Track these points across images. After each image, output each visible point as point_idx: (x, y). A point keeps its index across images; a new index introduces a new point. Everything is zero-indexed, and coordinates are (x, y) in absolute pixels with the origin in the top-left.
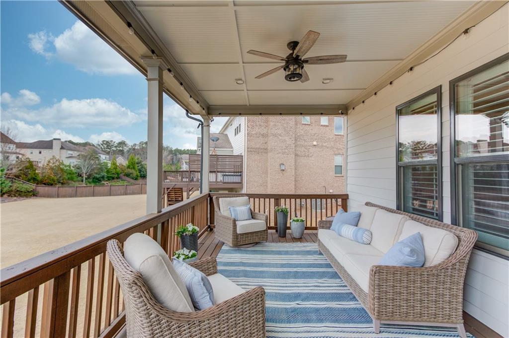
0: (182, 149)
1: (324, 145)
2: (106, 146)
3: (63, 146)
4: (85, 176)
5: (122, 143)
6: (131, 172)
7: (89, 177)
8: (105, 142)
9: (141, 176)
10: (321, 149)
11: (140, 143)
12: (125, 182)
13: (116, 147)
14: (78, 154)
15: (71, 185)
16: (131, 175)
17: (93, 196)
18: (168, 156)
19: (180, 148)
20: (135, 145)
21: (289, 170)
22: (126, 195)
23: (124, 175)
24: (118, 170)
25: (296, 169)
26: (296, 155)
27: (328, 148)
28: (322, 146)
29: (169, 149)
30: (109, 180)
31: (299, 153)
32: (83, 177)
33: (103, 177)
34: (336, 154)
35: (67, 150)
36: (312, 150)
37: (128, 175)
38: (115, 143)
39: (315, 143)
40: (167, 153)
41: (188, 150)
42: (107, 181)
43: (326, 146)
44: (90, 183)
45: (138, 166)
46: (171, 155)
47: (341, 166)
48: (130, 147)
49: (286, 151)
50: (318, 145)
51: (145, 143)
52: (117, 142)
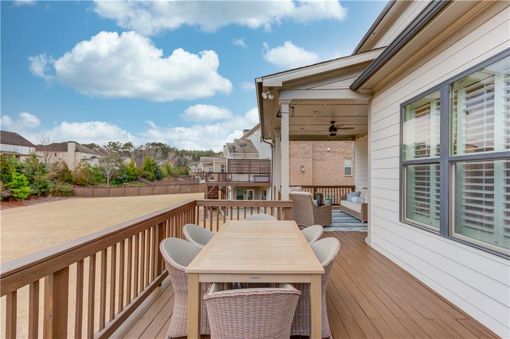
0: (189, 150)
1: (336, 150)
2: (112, 147)
3: (77, 148)
4: (109, 178)
5: (129, 145)
6: (148, 174)
7: (112, 179)
8: (111, 144)
9: (157, 178)
10: (334, 154)
11: (147, 145)
12: (143, 183)
13: (122, 148)
14: (92, 156)
15: (98, 186)
16: (148, 177)
17: (124, 196)
18: (175, 157)
19: (186, 149)
20: (142, 146)
21: (308, 171)
22: (153, 195)
23: (142, 177)
24: (136, 172)
25: (313, 171)
26: (314, 159)
27: (339, 153)
28: (335, 152)
29: (175, 149)
30: (129, 181)
31: (316, 158)
32: (107, 179)
33: (125, 179)
34: (346, 158)
35: (82, 152)
36: (326, 155)
37: (145, 177)
38: (122, 145)
39: (329, 149)
40: (175, 155)
41: (194, 151)
42: (127, 182)
43: (337, 152)
44: (114, 184)
45: (153, 168)
46: (178, 156)
47: (350, 168)
48: (136, 148)
49: (306, 156)
50: (331, 150)
51: (151, 144)
52: (124, 143)
